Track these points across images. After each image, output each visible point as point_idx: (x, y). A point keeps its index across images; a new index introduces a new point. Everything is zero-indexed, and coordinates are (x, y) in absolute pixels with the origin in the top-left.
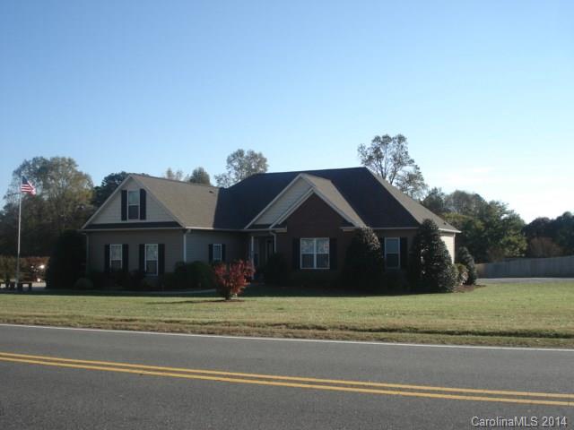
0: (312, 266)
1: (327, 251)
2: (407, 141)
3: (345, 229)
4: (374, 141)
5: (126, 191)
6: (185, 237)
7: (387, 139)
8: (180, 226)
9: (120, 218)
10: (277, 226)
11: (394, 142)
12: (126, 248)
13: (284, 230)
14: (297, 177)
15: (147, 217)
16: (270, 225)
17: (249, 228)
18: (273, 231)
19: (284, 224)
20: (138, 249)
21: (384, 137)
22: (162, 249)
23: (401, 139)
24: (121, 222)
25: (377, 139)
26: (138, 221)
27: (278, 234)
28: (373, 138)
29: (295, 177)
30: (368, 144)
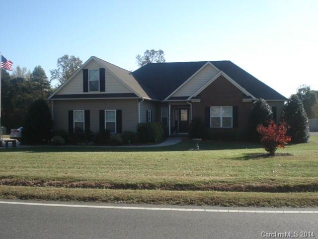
0: (220, 126)
1: (231, 115)
2: (164, 53)
3: (244, 100)
4: (146, 53)
5: (87, 70)
6: (139, 105)
7: (153, 52)
8: (137, 96)
9: (83, 90)
10: (193, 98)
11: (158, 54)
12: (87, 113)
13: (199, 101)
14: (205, 65)
15: (106, 90)
16: (188, 97)
17: (169, 99)
18: (189, 101)
19: (198, 96)
20: (98, 114)
21: (151, 51)
22: (119, 113)
23: (161, 52)
24: (82, 93)
25: (148, 51)
26: (99, 92)
27: (193, 104)
28: (145, 51)
29: (203, 65)
30: (142, 55)
